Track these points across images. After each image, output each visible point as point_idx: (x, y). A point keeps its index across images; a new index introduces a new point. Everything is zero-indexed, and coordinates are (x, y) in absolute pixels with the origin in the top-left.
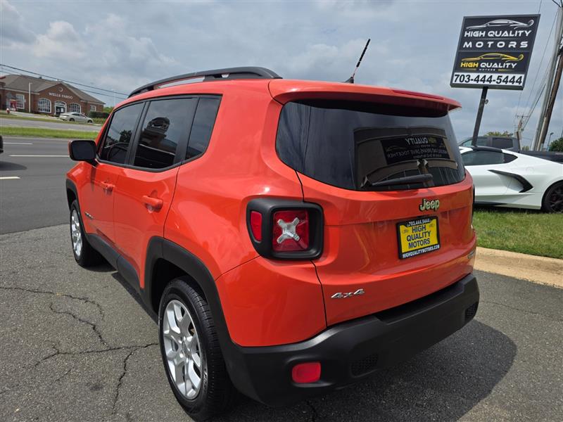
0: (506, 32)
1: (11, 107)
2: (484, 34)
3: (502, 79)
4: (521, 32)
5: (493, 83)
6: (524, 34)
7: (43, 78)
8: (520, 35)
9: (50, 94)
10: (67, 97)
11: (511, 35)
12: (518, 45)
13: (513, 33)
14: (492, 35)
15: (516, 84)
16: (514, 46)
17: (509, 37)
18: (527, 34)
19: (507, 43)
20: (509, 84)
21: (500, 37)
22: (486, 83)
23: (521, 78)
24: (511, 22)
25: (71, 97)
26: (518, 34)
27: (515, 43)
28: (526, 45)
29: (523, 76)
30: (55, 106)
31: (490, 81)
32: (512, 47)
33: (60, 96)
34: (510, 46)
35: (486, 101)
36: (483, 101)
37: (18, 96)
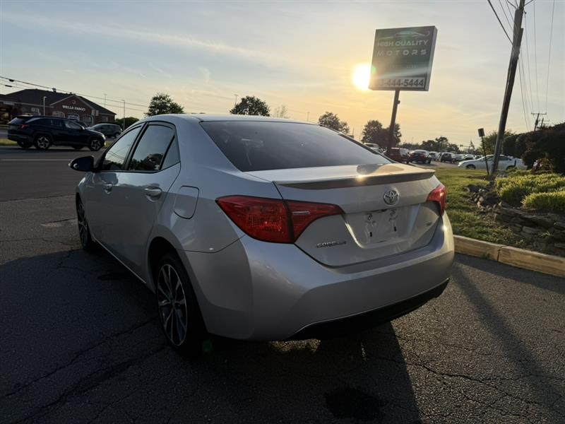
0: (409, 42)
2: (392, 44)
3: (409, 82)
4: (421, 41)
5: (402, 86)
6: (423, 43)
7: (57, 91)
9: (64, 107)
10: (80, 109)
11: (413, 44)
12: (419, 52)
13: (415, 42)
14: (398, 45)
15: (419, 86)
16: (416, 53)
17: (411, 46)
18: (425, 43)
19: (411, 51)
20: (414, 86)
21: (405, 46)
22: (397, 86)
23: (422, 81)
24: (412, 33)
25: (83, 109)
26: (419, 43)
27: (417, 51)
28: (425, 53)
29: (424, 79)
31: (399, 85)
33: (73, 108)
34: (413, 53)
35: (399, 102)
36: (397, 102)
37: (33, 110)
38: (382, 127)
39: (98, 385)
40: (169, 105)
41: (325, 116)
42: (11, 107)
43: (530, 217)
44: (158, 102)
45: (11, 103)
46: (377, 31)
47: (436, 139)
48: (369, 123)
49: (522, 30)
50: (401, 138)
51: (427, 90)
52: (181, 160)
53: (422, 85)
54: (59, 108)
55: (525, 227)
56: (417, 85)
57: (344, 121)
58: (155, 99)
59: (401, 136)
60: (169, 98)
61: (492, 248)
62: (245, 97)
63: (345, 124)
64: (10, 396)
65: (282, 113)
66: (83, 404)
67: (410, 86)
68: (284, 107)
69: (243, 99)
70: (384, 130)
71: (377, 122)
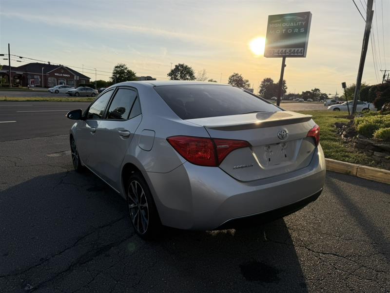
0: (292, 23)
1: (32, 84)
2: (280, 25)
3: (292, 51)
4: (300, 23)
5: (287, 54)
7: (51, 64)
8: (300, 24)
9: (56, 74)
10: (66, 75)
11: (295, 25)
12: (299, 30)
13: (296, 24)
14: (284, 26)
17: (293, 26)
18: (303, 23)
19: (293, 30)
20: (295, 54)
21: (289, 26)
22: (284, 55)
23: (302, 50)
24: (294, 17)
25: (69, 76)
26: (299, 24)
27: (297, 30)
28: (303, 31)
29: (303, 49)
30: (59, 82)
31: (286, 53)
32: (296, 32)
33: (61, 75)
34: (295, 31)
35: (285, 66)
36: (284, 66)
37: (35, 77)
38: (274, 83)
39: (92, 259)
40: (126, 71)
41: (233, 76)
42: (20, 75)
43: (379, 145)
44: (118, 69)
45: (21, 73)
46: (269, 16)
47: (312, 90)
48: (265, 80)
49: (372, 12)
50: (286, 90)
51: (305, 57)
52: (142, 112)
53: (301, 53)
54: (52, 75)
55: (375, 153)
56: (298, 53)
57: (247, 79)
58: (116, 67)
59: (286, 88)
60: (126, 67)
61: (353, 167)
62: (178, 64)
63: (247, 81)
64: (38, 266)
65: (203, 74)
66: (84, 271)
67: (293, 54)
68: (204, 71)
69: (176, 66)
70: (275, 84)
71: (270, 79)
